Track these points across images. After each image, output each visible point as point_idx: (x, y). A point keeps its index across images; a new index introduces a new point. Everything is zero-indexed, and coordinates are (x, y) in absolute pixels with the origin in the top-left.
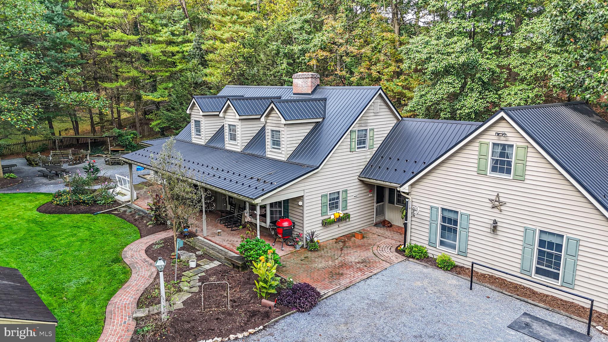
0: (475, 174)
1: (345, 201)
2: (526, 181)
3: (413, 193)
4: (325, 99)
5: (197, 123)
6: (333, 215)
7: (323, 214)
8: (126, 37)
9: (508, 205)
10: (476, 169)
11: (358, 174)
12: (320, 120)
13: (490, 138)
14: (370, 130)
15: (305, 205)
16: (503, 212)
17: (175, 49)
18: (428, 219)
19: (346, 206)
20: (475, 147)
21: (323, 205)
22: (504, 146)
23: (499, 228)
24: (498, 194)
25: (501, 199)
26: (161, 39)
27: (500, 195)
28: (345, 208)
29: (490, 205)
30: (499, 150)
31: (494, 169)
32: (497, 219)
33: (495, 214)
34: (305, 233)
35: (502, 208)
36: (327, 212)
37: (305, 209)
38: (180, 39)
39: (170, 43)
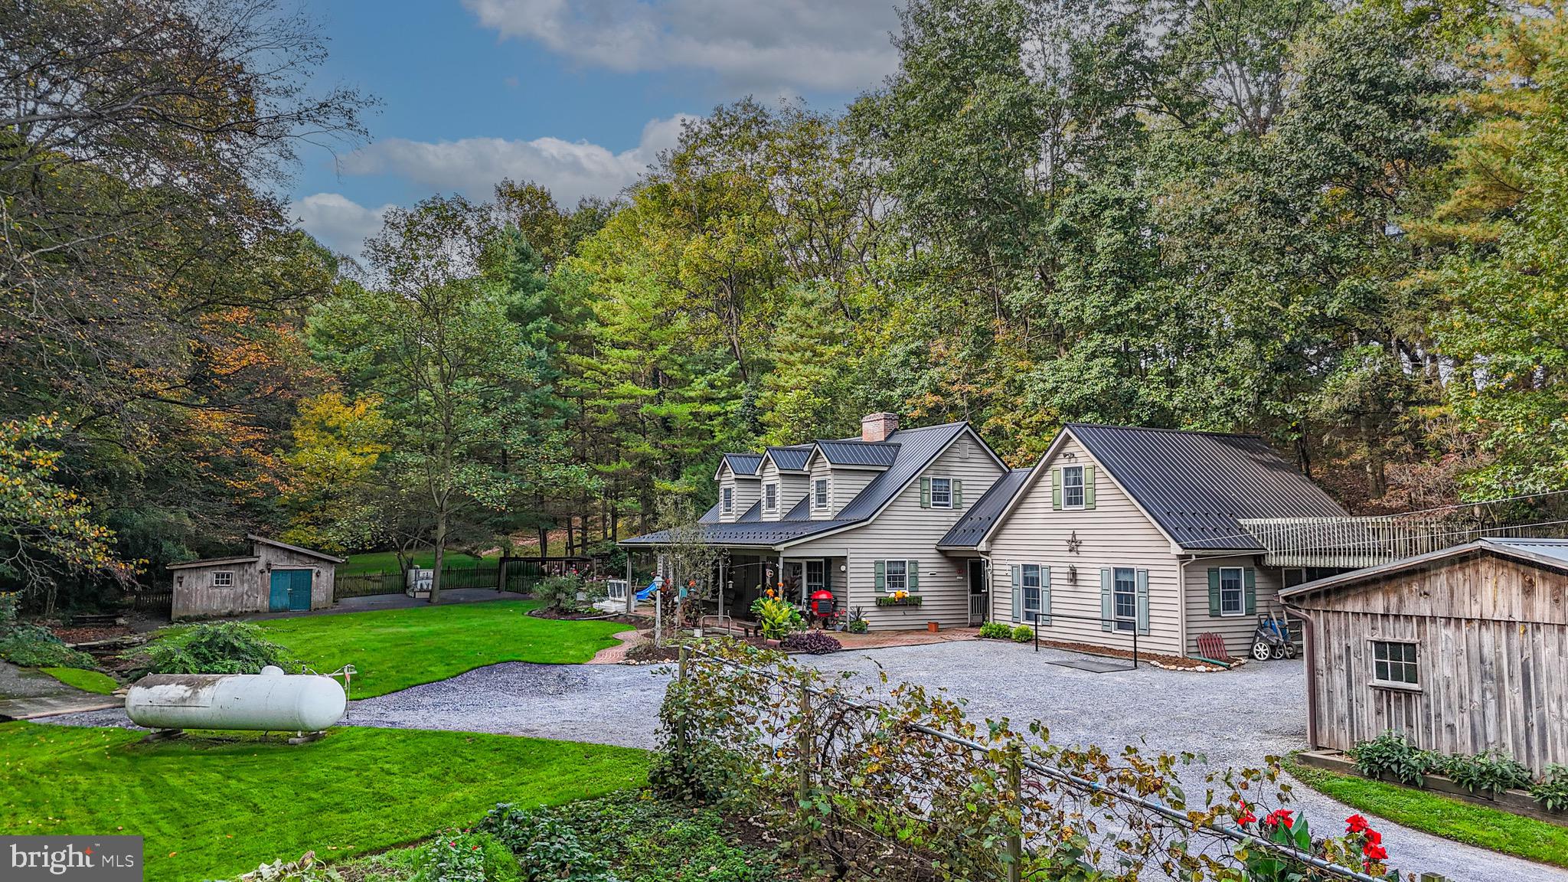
0: (1051, 510)
1: (915, 576)
2: (1098, 509)
3: (993, 552)
4: (900, 445)
5: (728, 491)
6: (893, 593)
7: (879, 588)
8: (639, 391)
9: (1084, 543)
10: (1051, 505)
11: (937, 542)
12: (886, 469)
13: (1061, 463)
14: (954, 481)
15: (849, 570)
16: (1081, 554)
17: (713, 408)
18: (1010, 585)
19: (916, 586)
20: (1048, 478)
21: (878, 576)
22: (1074, 469)
23: (1079, 577)
24: (1074, 535)
25: (1078, 537)
26: (692, 394)
27: (1076, 532)
28: (915, 588)
29: (1067, 548)
30: (1072, 476)
31: (1070, 502)
32: (1076, 565)
33: (1073, 559)
34: (849, 610)
35: (1080, 549)
36: (884, 587)
37: (849, 575)
38: (723, 394)
39: (708, 400)
